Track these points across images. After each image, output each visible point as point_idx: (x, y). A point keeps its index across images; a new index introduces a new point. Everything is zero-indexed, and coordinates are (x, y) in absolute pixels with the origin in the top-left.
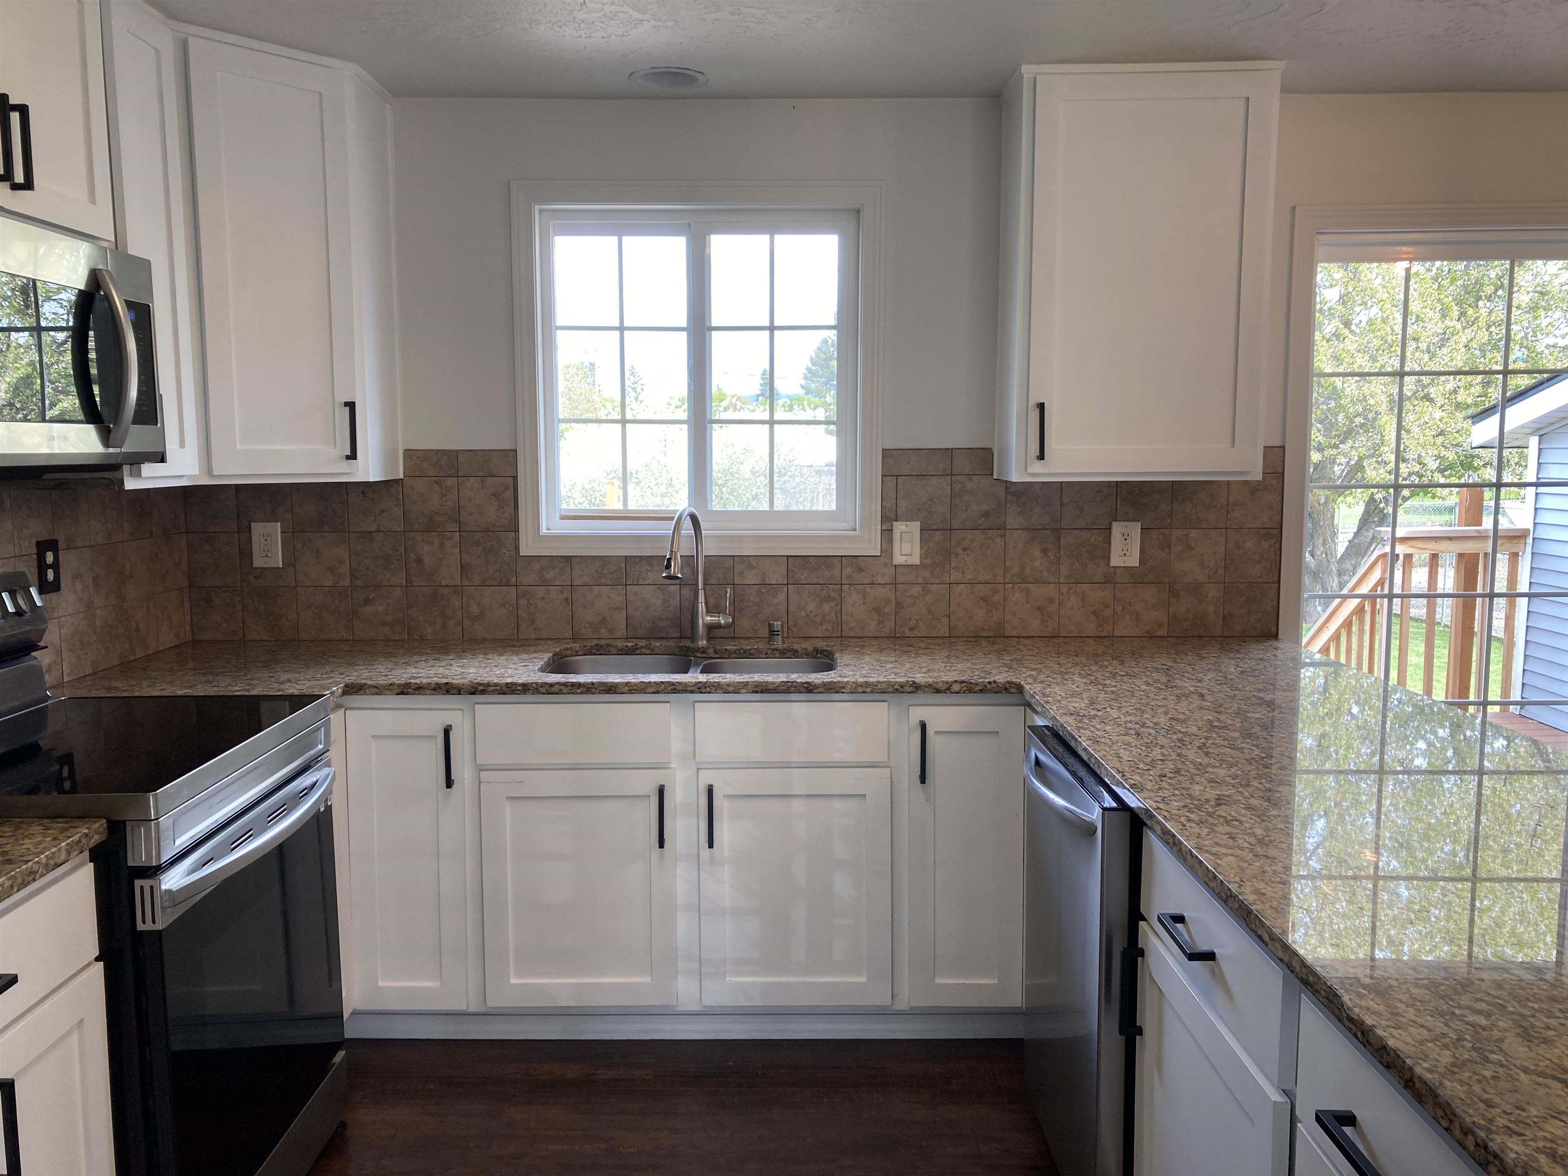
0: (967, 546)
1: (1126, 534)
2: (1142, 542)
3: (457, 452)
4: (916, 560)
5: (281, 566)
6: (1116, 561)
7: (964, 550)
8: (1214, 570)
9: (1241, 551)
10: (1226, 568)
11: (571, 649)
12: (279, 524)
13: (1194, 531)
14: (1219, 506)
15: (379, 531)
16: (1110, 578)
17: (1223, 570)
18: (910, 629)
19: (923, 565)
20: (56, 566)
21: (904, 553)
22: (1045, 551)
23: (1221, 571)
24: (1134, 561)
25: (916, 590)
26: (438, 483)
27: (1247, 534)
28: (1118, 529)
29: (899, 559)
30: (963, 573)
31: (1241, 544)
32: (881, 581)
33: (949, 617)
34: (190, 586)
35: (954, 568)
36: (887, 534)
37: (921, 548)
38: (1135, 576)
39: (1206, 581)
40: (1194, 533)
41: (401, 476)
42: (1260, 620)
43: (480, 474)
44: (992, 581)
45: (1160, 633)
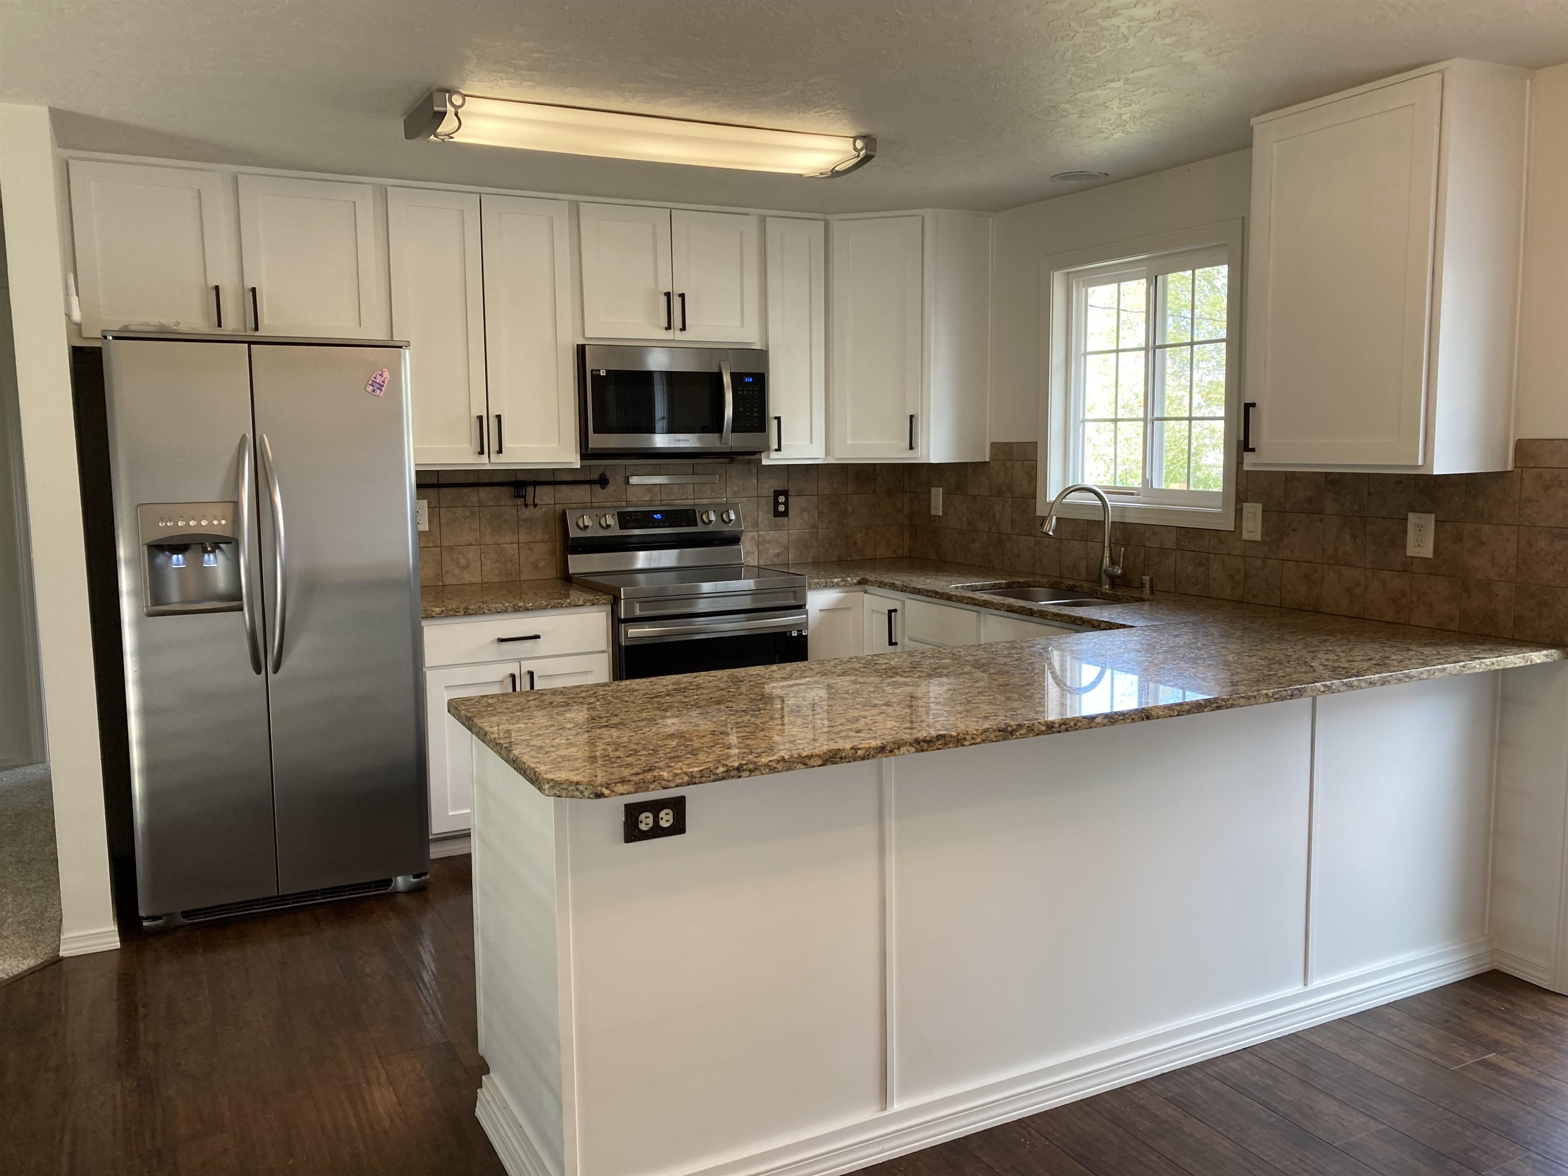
0: (1295, 528)
1: (1420, 525)
2: (1436, 534)
3: (1012, 443)
4: (1258, 537)
5: (941, 514)
6: (1411, 551)
7: (1294, 530)
8: (1505, 569)
9: (1534, 550)
10: (1517, 567)
11: (1039, 582)
12: (941, 489)
13: (1487, 526)
14: (1511, 501)
15: (979, 495)
16: (1408, 566)
17: (1515, 570)
18: (1253, 597)
19: (1263, 543)
20: (786, 504)
21: (1249, 530)
22: (1354, 536)
23: (1512, 571)
24: (1427, 551)
25: (1258, 563)
26: (1003, 464)
27: (1540, 533)
28: (1413, 518)
29: (1246, 536)
30: (1292, 551)
31: (1533, 543)
32: (1235, 554)
33: (1280, 589)
34: (910, 524)
35: (1285, 546)
36: (1239, 513)
37: (1263, 526)
38: (1430, 568)
39: (1498, 579)
40: (1486, 528)
41: (987, 460)
42: (1552, 627)
43: (1022, 459)
44: (1313, 561)
45: (1451, 627)
